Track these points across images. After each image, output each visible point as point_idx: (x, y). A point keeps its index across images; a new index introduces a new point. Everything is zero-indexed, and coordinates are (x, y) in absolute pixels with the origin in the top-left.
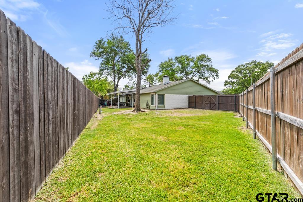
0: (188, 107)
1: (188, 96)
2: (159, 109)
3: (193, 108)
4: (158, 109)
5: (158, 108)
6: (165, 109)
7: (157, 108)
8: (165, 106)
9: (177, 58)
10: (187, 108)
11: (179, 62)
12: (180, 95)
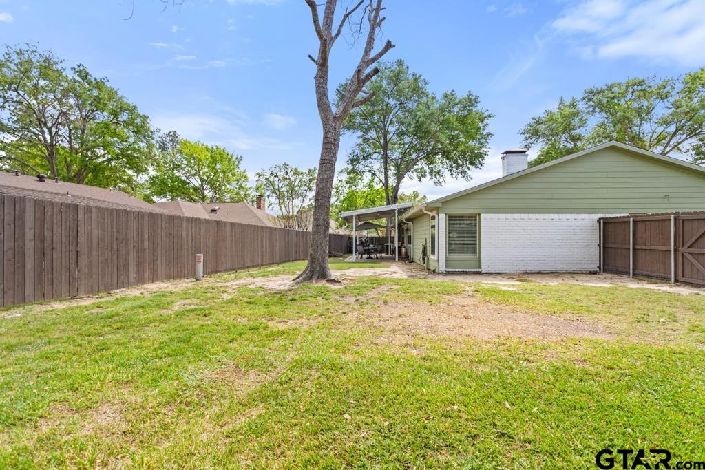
0: (599, 267)
1: (599, 221)
2: (453, 273)
3: (621, 272)
4: (448, 273)
5: (447, 267)
6: (479, 273)
7: (442, 267)
8: (480, 261)
9: (590, 96)
10: (595, 273)
11: (601, 106)
12: (553, 216)
